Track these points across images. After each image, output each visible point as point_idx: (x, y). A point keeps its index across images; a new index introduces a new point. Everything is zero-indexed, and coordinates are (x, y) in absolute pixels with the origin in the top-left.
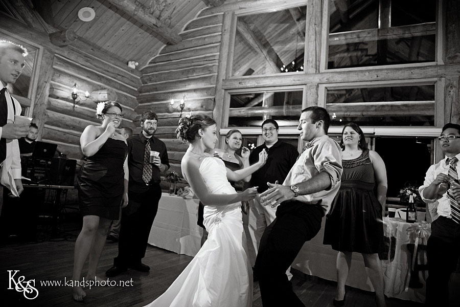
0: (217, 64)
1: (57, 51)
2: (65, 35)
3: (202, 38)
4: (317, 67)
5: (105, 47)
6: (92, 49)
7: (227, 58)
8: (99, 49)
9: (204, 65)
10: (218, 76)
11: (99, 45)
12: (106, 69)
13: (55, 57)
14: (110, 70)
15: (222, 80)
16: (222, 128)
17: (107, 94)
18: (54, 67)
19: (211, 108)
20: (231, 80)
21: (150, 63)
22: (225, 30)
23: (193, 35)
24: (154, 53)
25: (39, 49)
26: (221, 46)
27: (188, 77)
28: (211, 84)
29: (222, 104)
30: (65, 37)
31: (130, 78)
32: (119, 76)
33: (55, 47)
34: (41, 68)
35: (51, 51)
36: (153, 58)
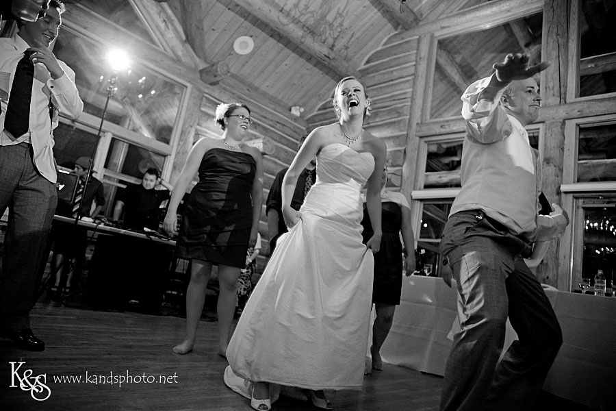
0: (409, 104)
1: (207, 91)
2: (217, 68)
3: (388, 72)
4: (563, 96)
5: (263, 88)
6: (248, 90)
7: (423, 95)
8: (257, 90)
9: (391, 106)
10: (410, 120)
11: (256, 85)
12: (264, 114)
13: (204, 98)
14: (268, 116)
15: (415, 124)
16: (414, 190)
17: (262, 144)
18: (203, 109)
19: (399, 162)
20: (429, 123)
21: (319, 109)
22: (420, 58)
23: (376, 69)
24: (324, 96)
25: (186, 87)
26: (414, 80)
27: (368, 124)
28: (401, 131)
29: (416, 157)
30: (217, 71)
31: (292, 128)
32: (278, 125)
33: (205, 85)
34: (188, 109)
35: (199, 90)
36: (323, 103)
